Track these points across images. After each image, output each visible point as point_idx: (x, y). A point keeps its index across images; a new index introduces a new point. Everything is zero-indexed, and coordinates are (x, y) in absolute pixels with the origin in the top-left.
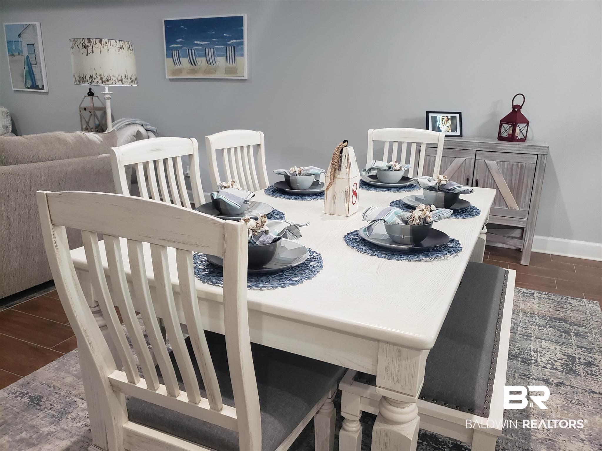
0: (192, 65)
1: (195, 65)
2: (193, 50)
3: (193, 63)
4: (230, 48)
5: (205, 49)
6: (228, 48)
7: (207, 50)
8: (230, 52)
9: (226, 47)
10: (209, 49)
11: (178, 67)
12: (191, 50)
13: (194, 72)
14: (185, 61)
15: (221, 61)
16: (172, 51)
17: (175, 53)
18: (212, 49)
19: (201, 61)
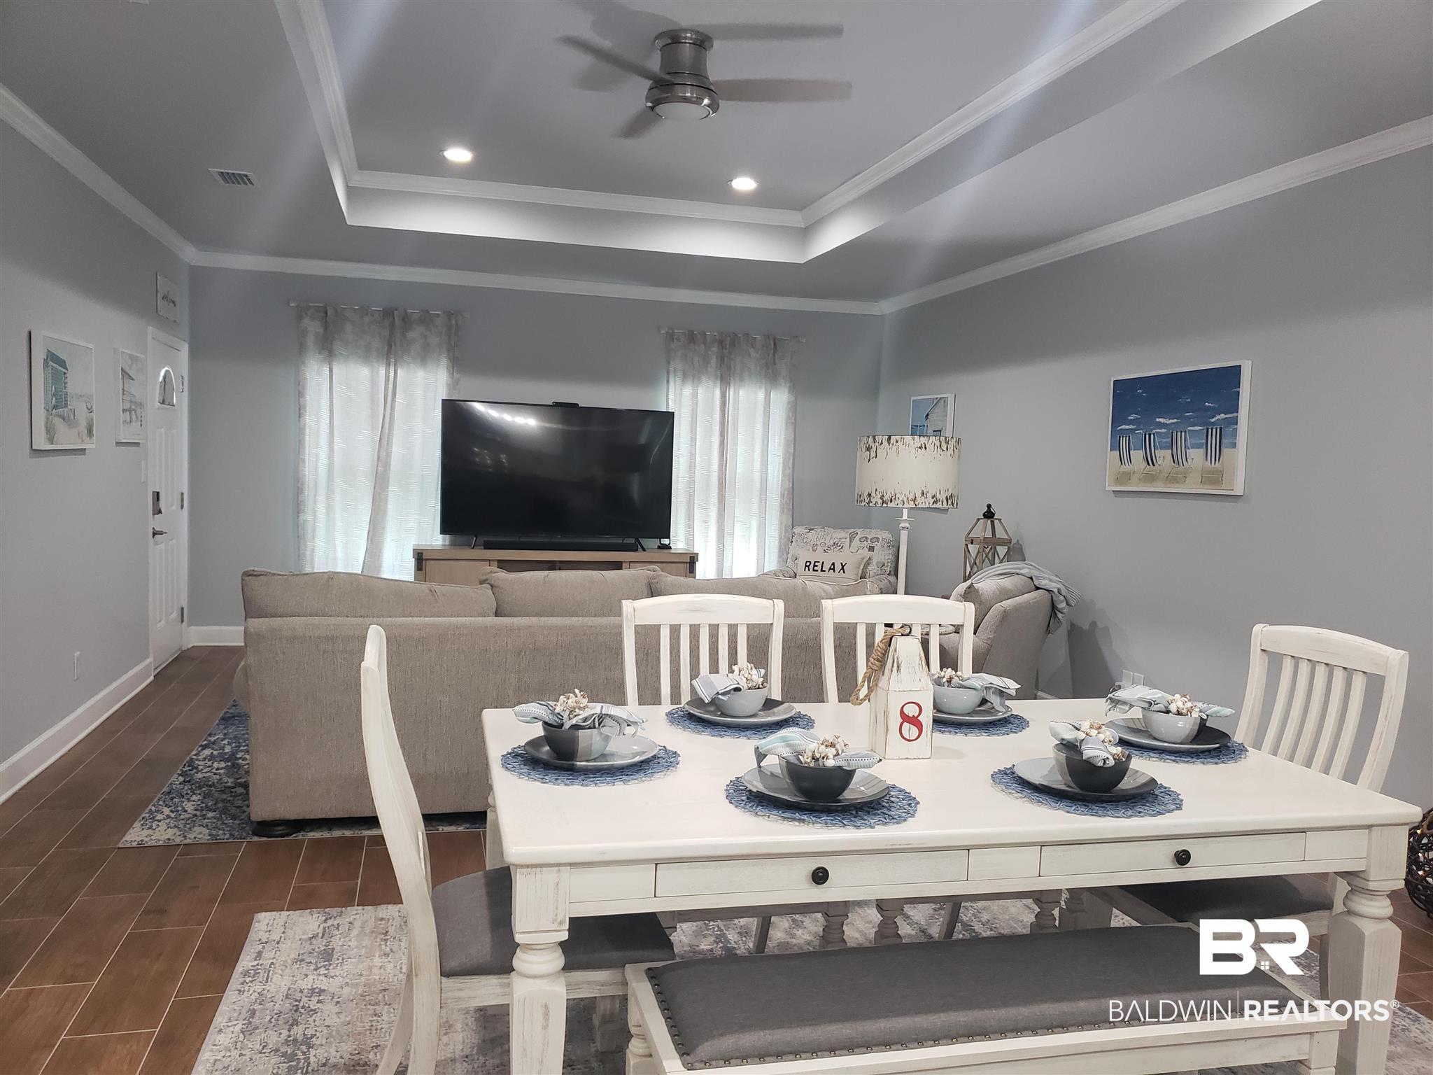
0: (1148, 464)
1: (1154, 465)
2: (1152, 436)
3: (1150, 460)
4: (1214, 430)
5: (1172, 432)
6: (1210, 430)
7: (1175, 434)
8: (1213, 441)
9: (1208, 429)
10: (1179, 434)
11: (1126, 468)
12: (1150, 435)
13: (1150, 478)
14: (1137, 455)
15: (1196, 457)
16: (1120, 437)
17: (1124, 441)
18: (1183, 434)
19: (1164, 456)
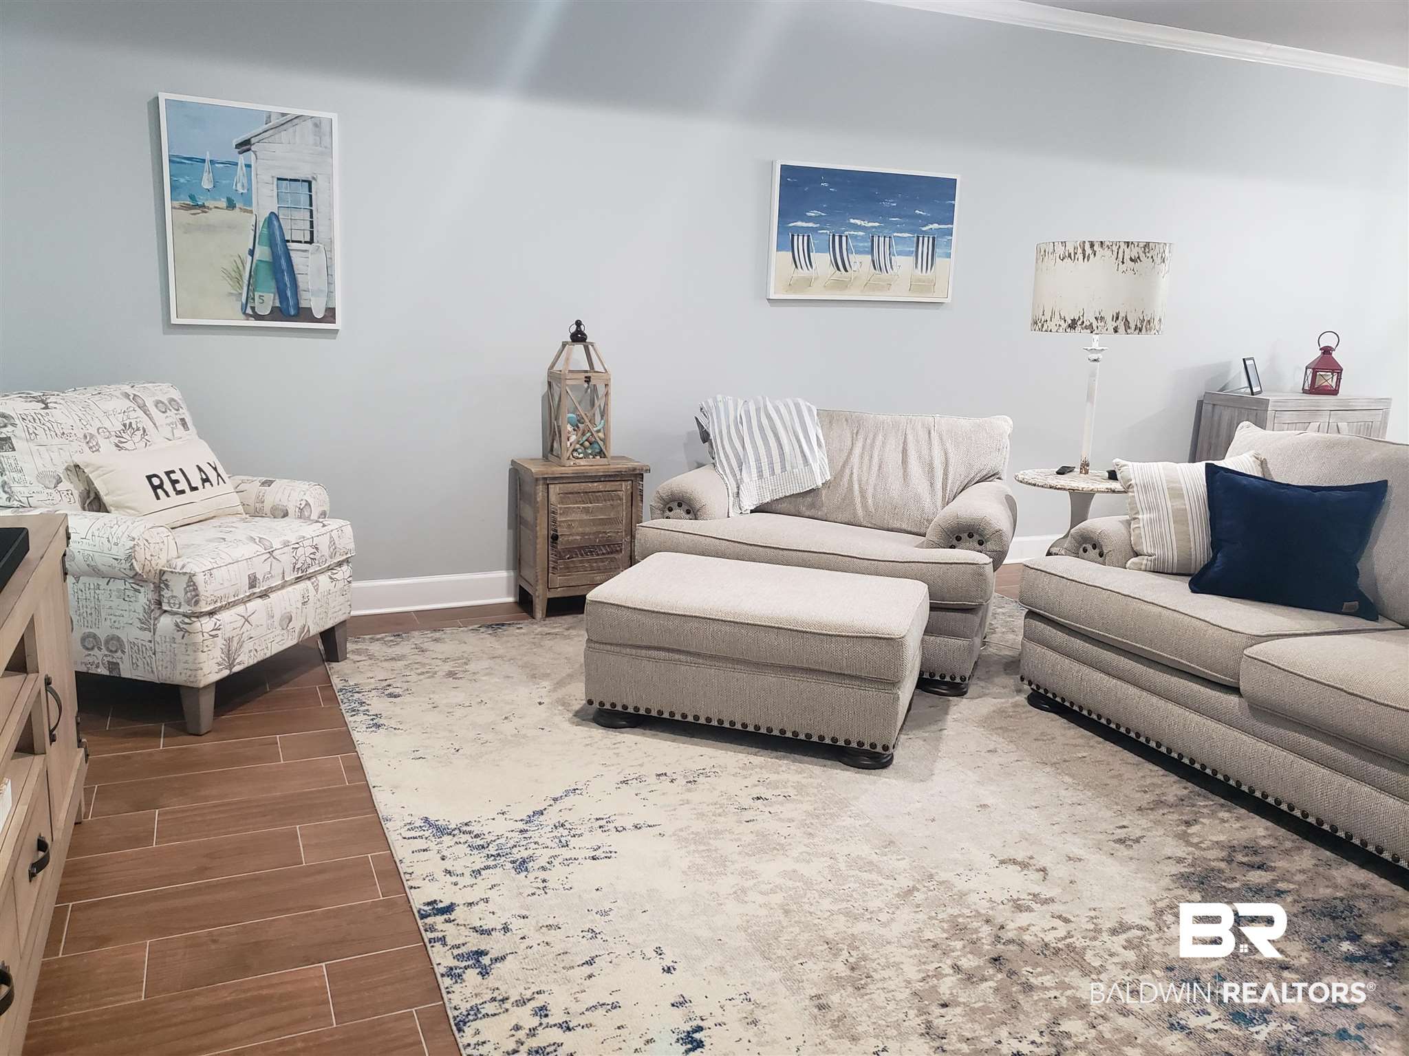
0: (839, 269)
1: (846, 270)
2: (844, 238)
3: (841, 265)
4: (926, 239)
5: (873, 237)
6: (921, 239)
7: (876, 239)
8: (924, 249)
9: (918, 237)
10: (882, 239)
11: (804, 272)
12: (840, 237)
13: (841, 285)
14: (822, 260)
15: (903, 264)
16: (793, 236)
17: (800, 242)
18: (887, 239)
19: (860, 263)
